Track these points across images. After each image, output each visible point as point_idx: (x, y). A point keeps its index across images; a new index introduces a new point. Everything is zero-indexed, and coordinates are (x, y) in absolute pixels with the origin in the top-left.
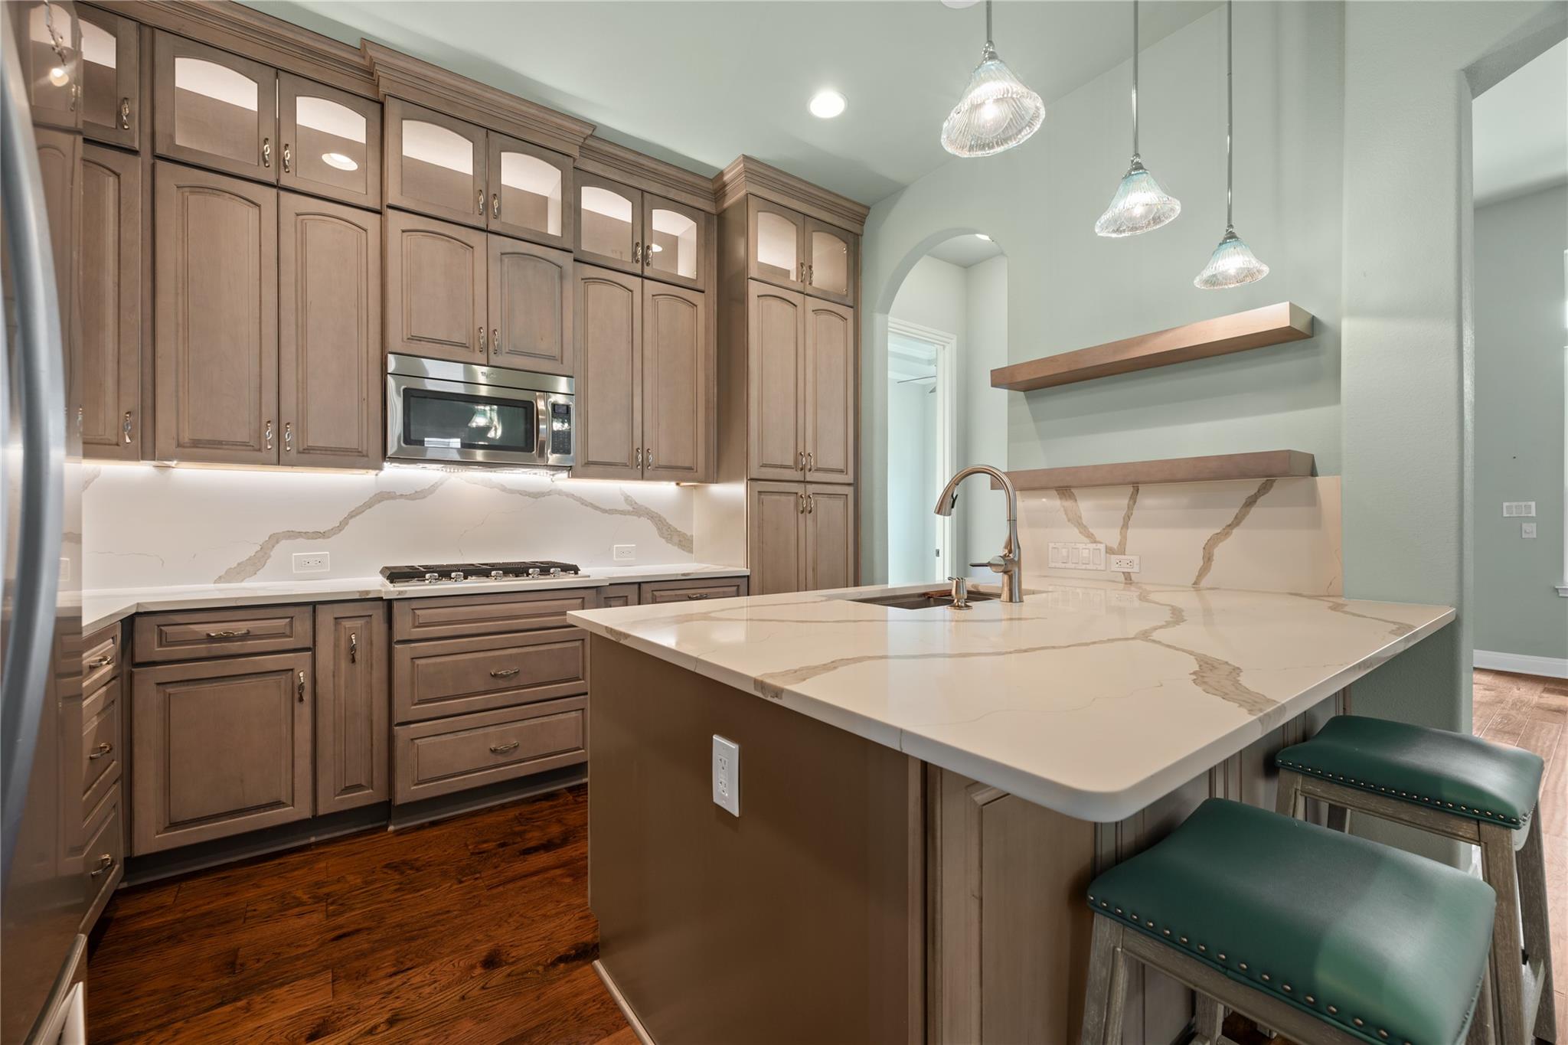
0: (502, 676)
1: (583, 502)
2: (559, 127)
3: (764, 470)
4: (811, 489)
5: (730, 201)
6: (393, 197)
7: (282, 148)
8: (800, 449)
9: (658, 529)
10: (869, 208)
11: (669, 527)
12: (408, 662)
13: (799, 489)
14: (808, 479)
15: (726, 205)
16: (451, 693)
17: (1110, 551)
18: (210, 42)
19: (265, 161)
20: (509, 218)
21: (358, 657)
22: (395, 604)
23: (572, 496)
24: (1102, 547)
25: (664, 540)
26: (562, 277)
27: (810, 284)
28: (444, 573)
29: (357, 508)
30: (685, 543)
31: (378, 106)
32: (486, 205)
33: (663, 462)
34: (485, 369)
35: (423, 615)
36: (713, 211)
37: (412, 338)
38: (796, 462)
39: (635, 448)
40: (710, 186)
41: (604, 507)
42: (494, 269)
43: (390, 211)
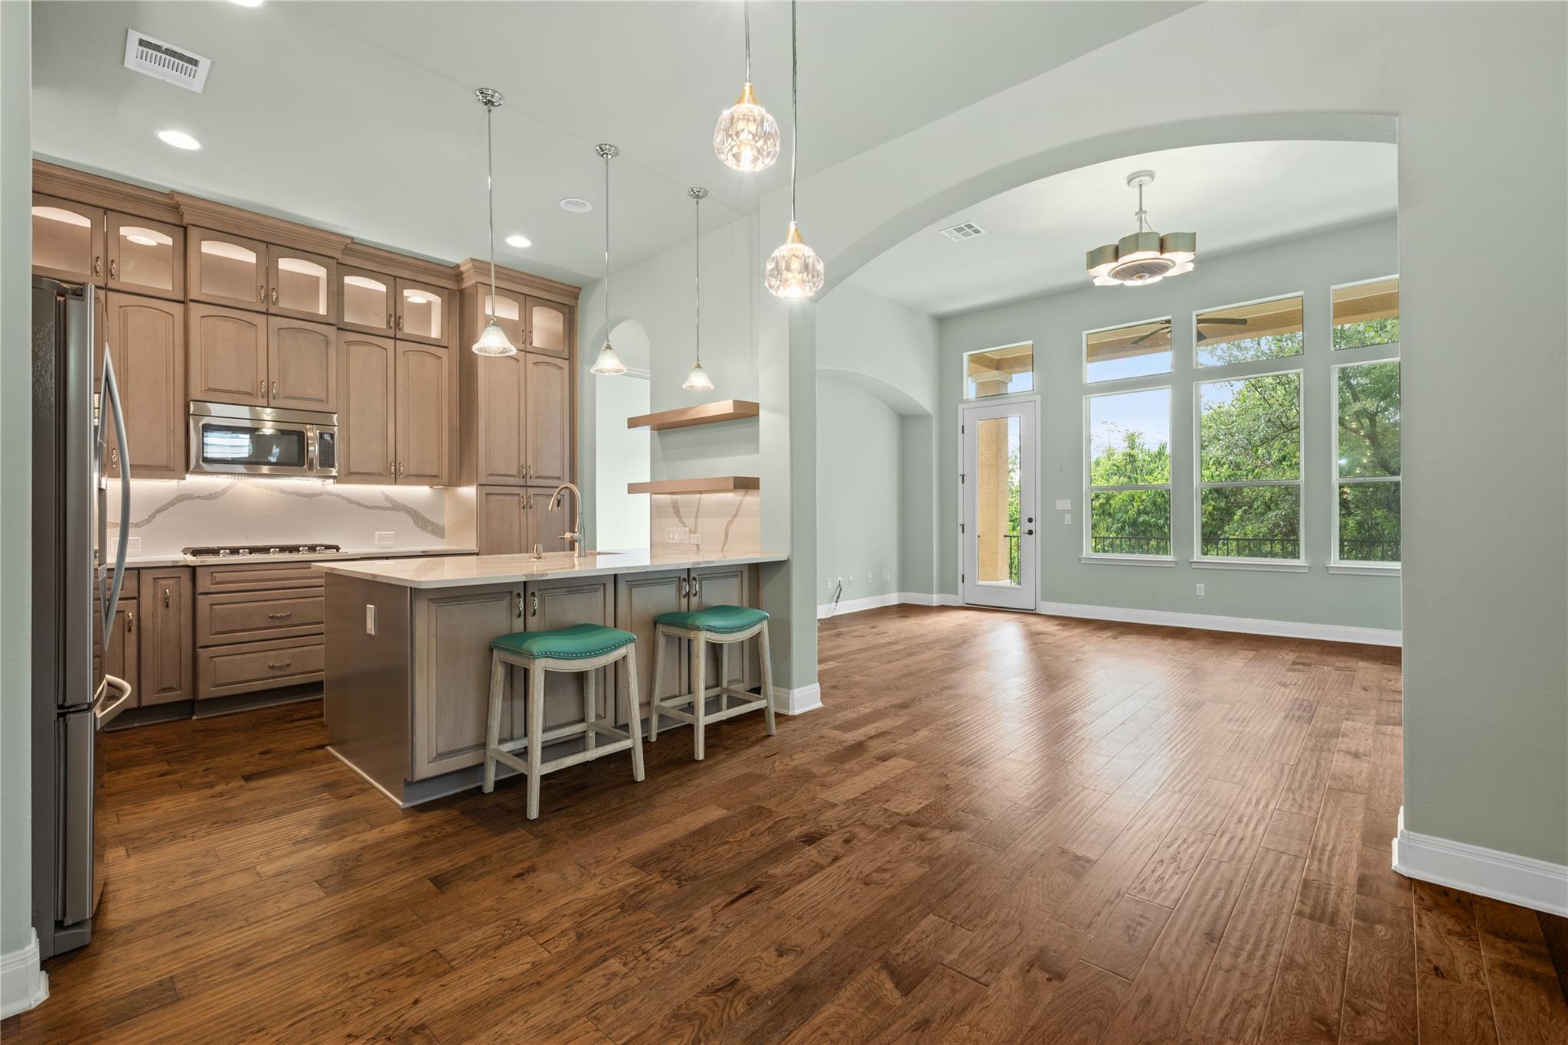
0: (278, 618)
1: (350, 501)
2: (325, 240)
3: (490, 478)
4: (531, 491)
5: (466, 284)
6: (193, 295)
7: (109, 263)
8: (522, 462)
9: (414, 520)
10: (580, 289)
11: (424, 519)
12: (208, 608)
13: (522, 491)
14: (529, 484)
15: (464, 286)
16: (239, 628)
17: (691, 532)
18: (56, 194)
19: (97, 272)
20: (286, 304)
21: (170, 604)
22: (199, 570)
23: (340, 496)
24: (687, 529)
25: (419, 529)
26: (327, 343)
27: (531, 344)
28: (234, 551)
29: (162, 506)
30: (438, 531)
31: (182, 230)
32: (267, 296)
33: (412, 471)
34: (269, 410)
35: (219, 576)
36: (456, 288)
37: (209, 390)
38: (519, 472)
39: (389, 462)
40: (451, 271)
41: (366, 504)
42: (273, 339)
43: (192, 304)
